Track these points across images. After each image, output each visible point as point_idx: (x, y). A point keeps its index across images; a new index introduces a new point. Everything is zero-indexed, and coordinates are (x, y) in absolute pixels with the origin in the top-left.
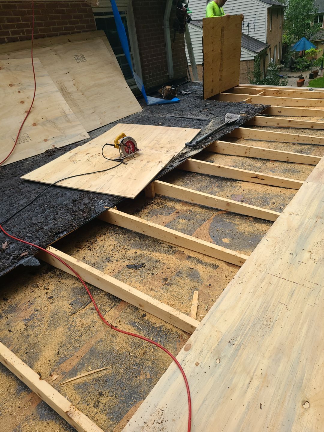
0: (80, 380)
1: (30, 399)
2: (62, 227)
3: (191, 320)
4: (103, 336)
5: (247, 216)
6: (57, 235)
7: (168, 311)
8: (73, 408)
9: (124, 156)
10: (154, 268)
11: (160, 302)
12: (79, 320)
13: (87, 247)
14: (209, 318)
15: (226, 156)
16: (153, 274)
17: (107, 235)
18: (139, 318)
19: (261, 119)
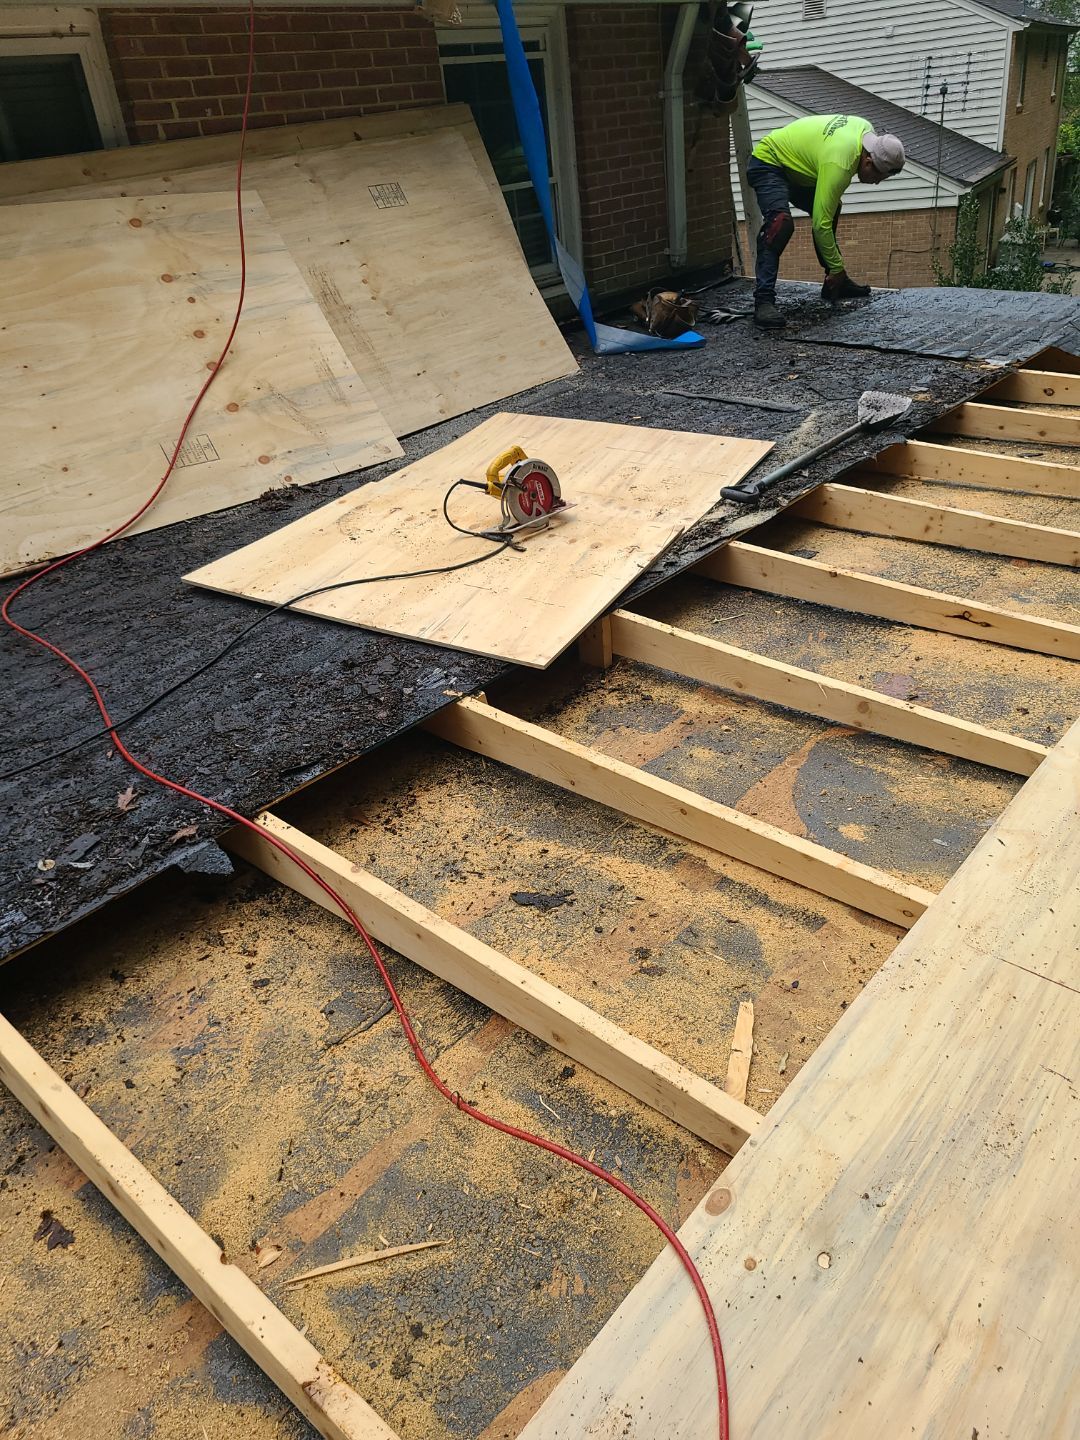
0: (349, 1275)
1: (184, 1322)
2: (306, 749)
3: (728, 1106)
4: (429, 1130)
5: (927, 751)
6: (289, 775)
7: (651, 1068)
8: (325, 1373)
9: (517, 522)
10: (604, 910)
11: (626, 1034)
12: (350, 1067)
13: (383, 820)
14: (795, 1102)
15: (859, 537)
16: (599, 930)
17: (449, 784)
18: (549, 1081)
19: (983, 415)
